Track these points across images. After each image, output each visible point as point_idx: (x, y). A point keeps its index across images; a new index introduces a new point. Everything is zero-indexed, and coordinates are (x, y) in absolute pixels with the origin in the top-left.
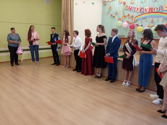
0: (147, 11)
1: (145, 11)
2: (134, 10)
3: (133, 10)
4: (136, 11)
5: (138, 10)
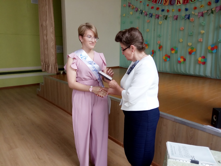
0: (180, 3)
1: (177, 4)
2: (160, 2)
3: (158, 3)
4: (164, 4)
5: (166, 2)
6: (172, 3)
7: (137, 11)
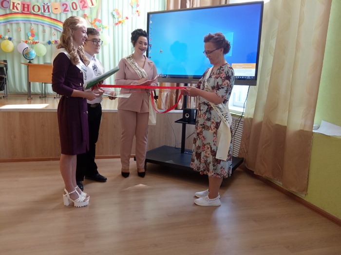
1: (13, 9)
6: (4, 5)
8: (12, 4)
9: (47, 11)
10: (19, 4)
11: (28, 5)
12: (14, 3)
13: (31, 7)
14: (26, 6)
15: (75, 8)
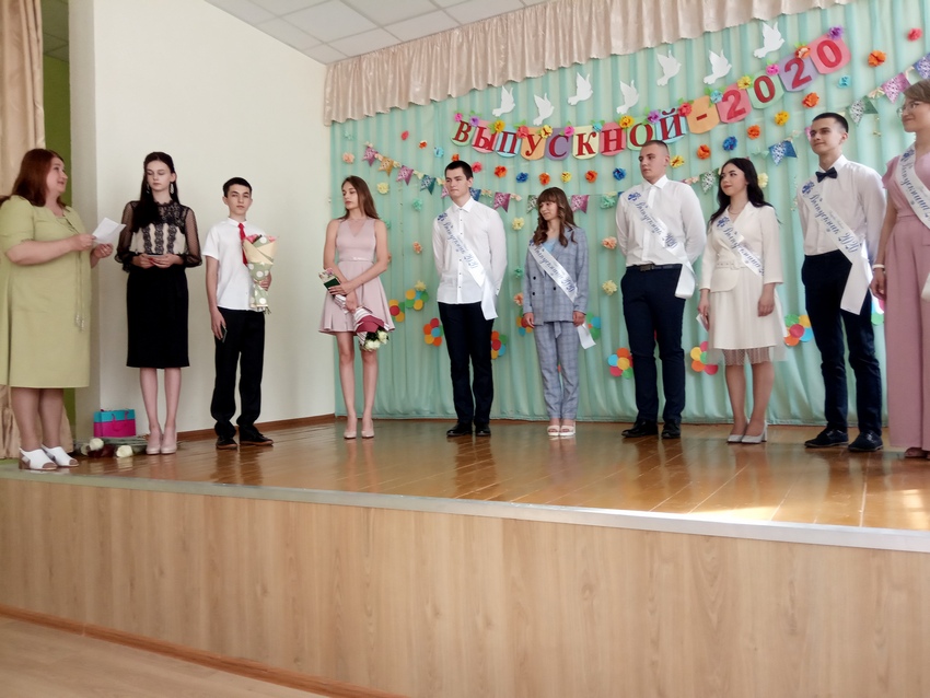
0: (590, 151)
1: (580, 153)
2: (508, 147)
3: (502, 149)
4: (523, 153)
5: (533, 147)
6: (558, 151)
7: (407, 181)
8: (576, 139)
9: (672, 133)
10: (594, 134)
11: (619, 131)
12: (581, 136)
13: (626, 134)
14: (613, 135)
15: (766, 94)
